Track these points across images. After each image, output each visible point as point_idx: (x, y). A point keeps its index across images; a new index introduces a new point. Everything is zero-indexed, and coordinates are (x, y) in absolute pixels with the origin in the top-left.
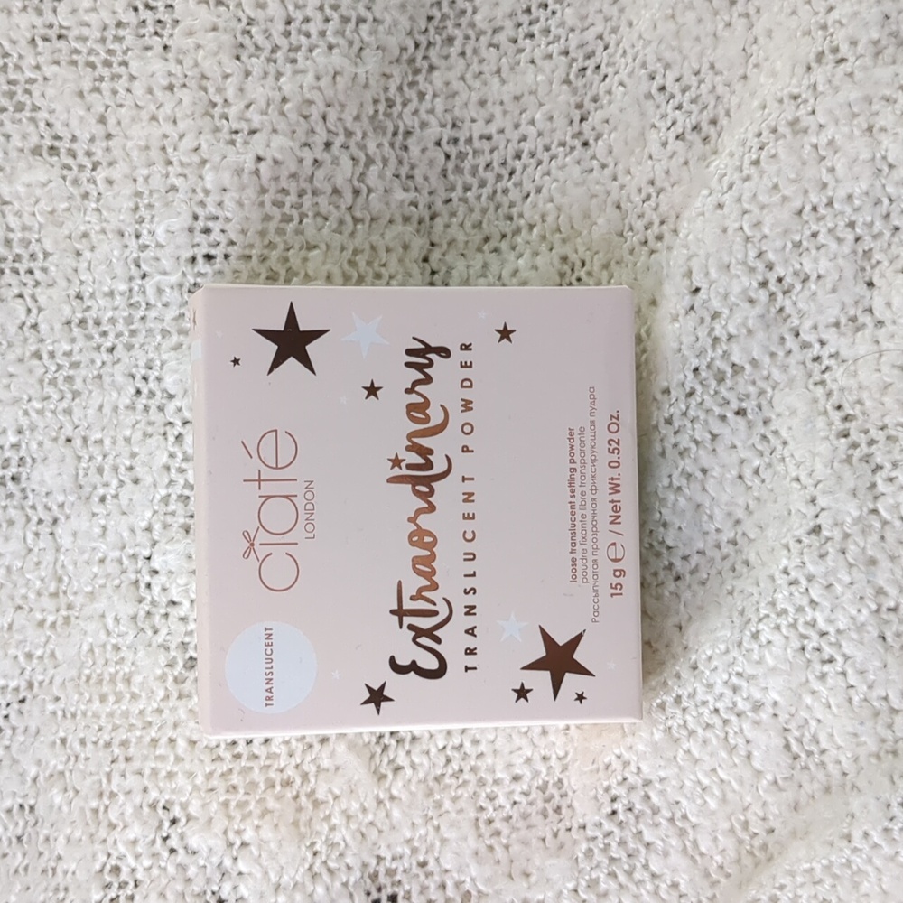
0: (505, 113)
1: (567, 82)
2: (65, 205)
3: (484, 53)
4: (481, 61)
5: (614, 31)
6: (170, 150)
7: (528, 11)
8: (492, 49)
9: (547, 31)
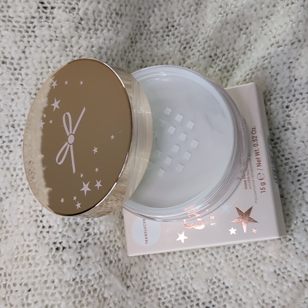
0: (158, 59)
1: (180, 51)
2: (8, 82)
3: (152, 39)
4: (151, 42)
5: (196, 36)
6: (49, 63)
7: (167, 27)
8: (155, 38)
9: (173, 35)
